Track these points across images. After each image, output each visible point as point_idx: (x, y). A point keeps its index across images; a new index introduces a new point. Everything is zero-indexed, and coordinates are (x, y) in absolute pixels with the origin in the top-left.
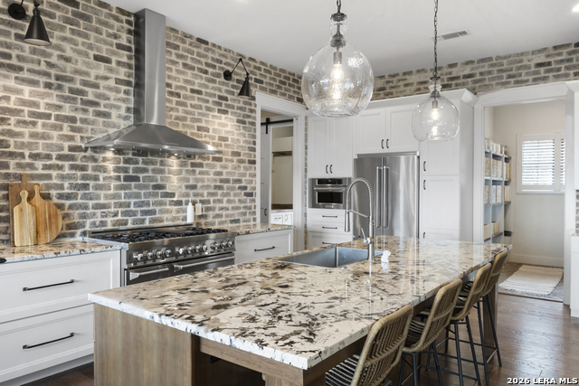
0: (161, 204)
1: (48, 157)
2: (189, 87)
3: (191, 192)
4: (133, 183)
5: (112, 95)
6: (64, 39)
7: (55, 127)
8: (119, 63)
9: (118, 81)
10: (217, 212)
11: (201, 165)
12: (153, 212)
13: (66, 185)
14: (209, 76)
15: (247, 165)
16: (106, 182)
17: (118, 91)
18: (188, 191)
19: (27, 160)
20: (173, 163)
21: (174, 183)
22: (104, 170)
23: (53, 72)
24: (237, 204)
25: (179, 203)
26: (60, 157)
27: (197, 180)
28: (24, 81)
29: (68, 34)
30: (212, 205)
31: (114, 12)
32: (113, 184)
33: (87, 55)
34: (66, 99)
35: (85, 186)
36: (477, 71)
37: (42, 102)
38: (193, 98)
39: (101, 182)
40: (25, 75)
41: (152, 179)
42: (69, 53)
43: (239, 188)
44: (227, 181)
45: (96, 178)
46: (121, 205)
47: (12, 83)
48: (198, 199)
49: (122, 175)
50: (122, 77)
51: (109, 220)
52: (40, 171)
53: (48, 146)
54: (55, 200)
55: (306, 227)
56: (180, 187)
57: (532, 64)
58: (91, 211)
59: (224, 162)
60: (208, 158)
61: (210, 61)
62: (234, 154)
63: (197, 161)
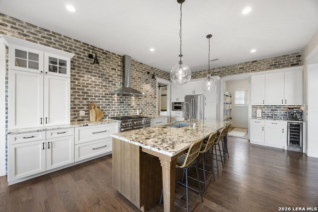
0: (130, 109)
1: (99, 96)
2: (137, 76)
4: (122, 104)
5: (116, 79)
6: (103, 64)
7: (101, 88)
8: (118, 70)
9: (118, 75)
10: (145, 112)
11: (141, 99)
12: (128, 112)
13: (104, 104)
14: (143, 73)
15: (154, 98)
16: (115, 104)
17: (118, 78)
18: (137, 106)
19: (94, 97)
20: (133, 98)
21: (133, 104)
22: (114, 100)
23: (100, 73)
24: (151, 110)
25: (135, 109)
26: (102, 97)
27: (140, 103)
28: (92, 75)
29: (104, 62)
30: (144, 110)
31: (117, 56)
32: (117, 104)
33: (109, 68)
34: (104, 80)
35: (109, 105)
36: (221, 71)
37: (97, 81)
38: (139, 80)
40: (93, 74)
41: (127, 103)
42: (105, 68)
43: (152, 105)
44: (148, 103)
45: (112, 102)
46: (119, 110)
47: (89, 76)
48: (140, 108)
49: (119, 101)
50: (119, 74)
51: (116, 114)
52: (97, 101)
53: (99, 94)
54: (101, 108)
55: (171, 116)
56: (135, 105)
57: (238, 68)
58: (111, 111)
59: (147, 98)
60: (143, 97)
61: (143, 69)
62: (150, 95)
63: (140, 97)
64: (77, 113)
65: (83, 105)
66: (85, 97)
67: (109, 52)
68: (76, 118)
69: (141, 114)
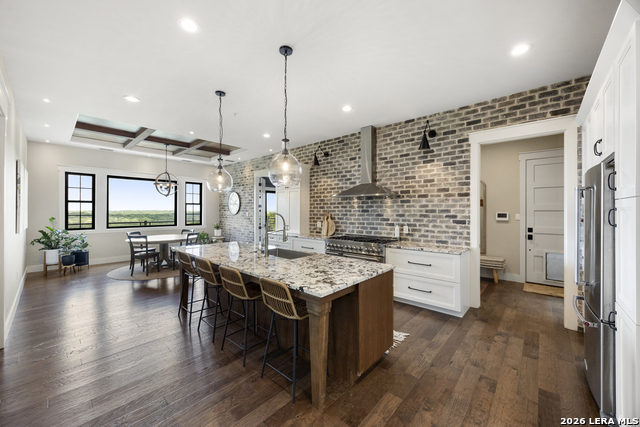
0: (380, 224)
1: (335, 204)
2: (399, 155)
3: (401, 219)
4: (366, 213)
6: (340, 157)
10: (423, 233)
11: (408, 201)
12: (376, 228)
13: (340, 214)
15: (457, 197)
16: (354, 213)
18: (398, 218)
19: (329, 205)
20: (389, 202)
21: (388, 213)
22: (353, 207)
23: (336, 171)
24: (444, 229)
25: (393, 225)
26: (338, 203)
27: (406, 211)
29: (341, 154)
30: (418, 228)
31: (357, 135)
32: (357, 213)
33: (347, 160)
34: (339, 180)
35: (346, 215)
37: (333, 184)
38: (402, 160)
39: (352, 213)
41: (375, 211)
43: (447, 216)
44: (434, 211)
45: (350, 211)
46: (360, 223)
47: (326, 179)
48: (406, 223)
49: (361, 209)
51: (355, 230)
52: (332, 209)
54: (336, 220)
56: (393, 215)
58: (348, 225)
59: (429, 198)
60: (414, 196)
61: (416, 131)
62: (440, 190)
63: (405, 199)
64: (315, 224)
65: (320, 215)
66: (322, 205)
67: (347, 136)
68: (315, 229)
69: (410, 238)
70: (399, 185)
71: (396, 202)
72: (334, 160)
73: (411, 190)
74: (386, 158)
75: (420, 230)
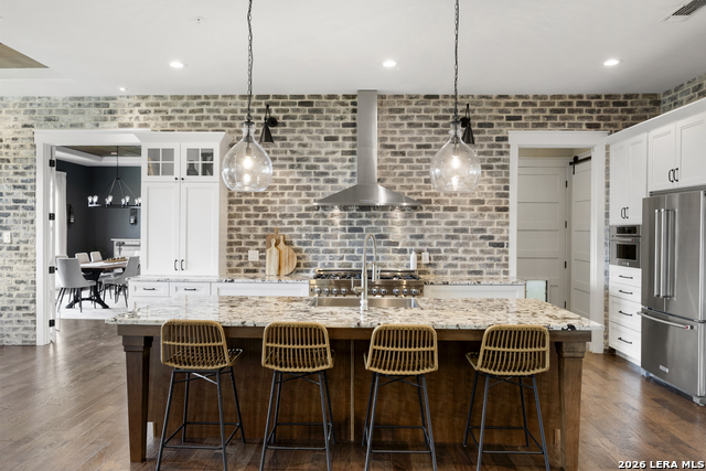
0: (383, 251)
1: (292, 216)
2: (415, 144)
3: (417, 241)
4: (357, 234)
5: (339, 165)
6: (303, 131)
7: (295, 195)
8: (344, 139)
9: (344, 153)
10: (450, 261)
11: (429, 216)
13: (304, 235)
14: (441, 128)
15: (494, 212)
16: (334, 233)
17: (344, 161)
18: (413, 240)
19: (279, 219)
20: (397, 215)
21: (398, 233)
22: (332, 223)
23: (295, 156)
24: (479, 255)
25: (404, 251)
26: (299, 216)
27: (424, 230)
28: (278, 166)
29: (305, 127)
30: (443, 254)
31: (341, 100)
32: (340, 234)
33: (319, 139)
34: (303, 174)
35: (317, 236)
37: (288, 179)
38: (420, 154)
39: (330, 233)
40: (279, 162)
41: (373, 230)
42: (306, 140)
43: (482, 238)
44: (465, 230)
45: (326, 230)
46: (346, 251)
48: (425, 248)
49: (347, 227)
50: (347, 149)
51: (336, 262)
52: (286, 226)
53: (291, 208)
54: (296, 246)
55: (607, 288)
56: (405, 237)
58: (321, 255)
59: (459, 211)
60: (438, 209)
61: (441, 114)
62: (474, 202)
63: (424, 212)
64: (243, 254)
65: (256, 237)
66: (260, 218)
67: (319, 97)
68: (242, 264)
69: (431, 269)
70: (415, 190)
71: (410, 216)
72: (289, 136)
73: (433, 199)
74: (393, 147)
75: (446, 258)
